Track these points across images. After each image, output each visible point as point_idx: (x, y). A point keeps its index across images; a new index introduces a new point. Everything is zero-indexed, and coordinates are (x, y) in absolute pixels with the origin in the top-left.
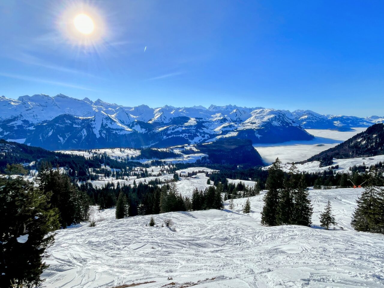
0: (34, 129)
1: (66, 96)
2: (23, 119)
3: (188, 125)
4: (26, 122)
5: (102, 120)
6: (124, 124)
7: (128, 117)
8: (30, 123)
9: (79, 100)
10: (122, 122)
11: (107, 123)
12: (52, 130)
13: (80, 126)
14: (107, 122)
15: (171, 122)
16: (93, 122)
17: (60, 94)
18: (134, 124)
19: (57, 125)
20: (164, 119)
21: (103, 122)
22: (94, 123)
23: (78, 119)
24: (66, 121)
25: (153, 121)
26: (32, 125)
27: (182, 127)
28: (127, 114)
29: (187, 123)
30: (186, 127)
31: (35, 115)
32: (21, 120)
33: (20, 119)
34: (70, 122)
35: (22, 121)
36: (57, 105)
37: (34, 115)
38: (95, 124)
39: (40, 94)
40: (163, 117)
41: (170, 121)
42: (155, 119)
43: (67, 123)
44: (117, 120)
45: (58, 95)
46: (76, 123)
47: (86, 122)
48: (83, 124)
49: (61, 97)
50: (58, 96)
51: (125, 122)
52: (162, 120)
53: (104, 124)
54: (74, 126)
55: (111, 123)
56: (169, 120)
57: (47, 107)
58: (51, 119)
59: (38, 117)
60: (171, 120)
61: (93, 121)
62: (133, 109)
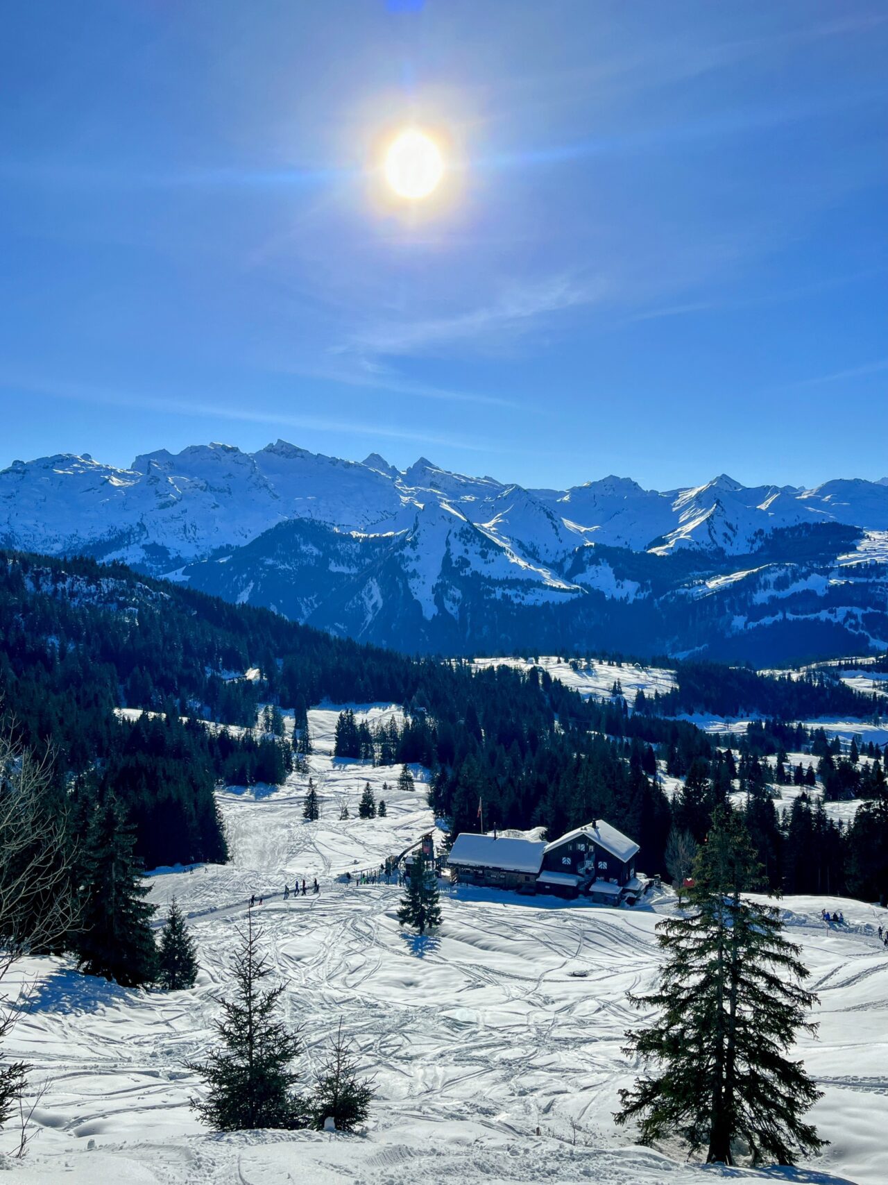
0: (187, 578)
1: (299, 450)
2: (149, 542)
3: (859, 564)
4: (157, 551)
5: (448, 543)
6: (539, 561)
7: (554, 527)
8: (173, 555)
9: (348, 465)
10: (527, 551)
11: (465, 556)
12: (252, 584)
13: (354, 570)
14: (466, 551)
15: (761, 549)
16: (407, 551)
17: (279, 440)
18: (585, 558)
19: (270, 562)
20: (725, 535)
21: (448, 550)
22: (413, 556)
23: (348, 539)
24: (303, 548)
25: (672, 544)
26: (179, 562)
27: (826, 573)
28: (549, 516)
29: (851, 556)
30: (847, 572)
31: (189, 526)
32: (141, 544)
33: (138, 542)
34: (315, 551)
35: (144, 547)
36: (266, 486)
37: (185, 526)
38: (418, 557)
39: (207, 444)
40: (720, 528)
41: (756, 547)
42: (682, 536)
43: (304, 555)
44: (505, 542)
45: (271, 445)
46: (340, 560)
47: (377, 550)
48: (368, 561)
49: (282, 453)
50: (270, 449)
51: (541, 550)
52: (714, 542)
53: (454, 558)
54: (333, 568)
55: (484, 555)
56: (753, 542)
57: (230, 493)
58: (244, 543)
59: (200, 533)
60: (759, 544)
61: (408, 547)
62: (566, 498)
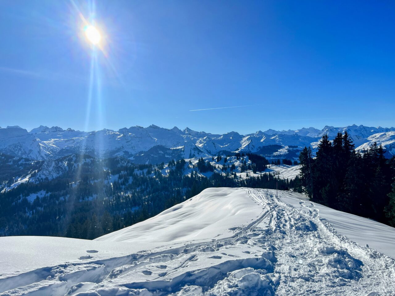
0: (134, 159)
1: (157, 127)
2: (124, 150)
3: (277, 155)
4: (126, 153)
5: (191, 151)
6: (211, 154)
7: (215, 146)
8: (130, 154)
9: (169, 130)
10: (209, 152)
11: (194, 154)
12: (149, 160)
13: (171, 157)
14: (195, 153)
15: (259, 151)
16: (182, 153)
17: (153, 125)
18: (220, 154)
19: (152, 155)
20: (252, 148)
21: (191, 152)
22: (183, 154)
23: (169, 149)
24: (160, 152)
25: (240, 150)
26: (131, 155)
28: (214, 144)
29: (276, 153)
31: (133, 147)
32: (123, 151)
33: (122, 151)
34: (162, 153)
35: (124, 152)
36: (150, 136)
37: (132, 147)
38: (184, 154)
39: (136, 126)
40: (251, 146)
41: (258, 150)
42: (242, 148)
43: (160, 154)
45: (151, 126)
46: (168, 154)
47: (176, 152)
48: (174, 154)
49: (153, 127)
50: (150, 127)
51: (212, 152)
52: (249, 149)
53: (192, 154)
54: (166, 156)
55: (198, 153)
56: (258, 149)
57: (142, 138)
58: (147, 150)
59: (136, 148)
60: (259, 150)
61: (182, 152)
62: (222, 137)
